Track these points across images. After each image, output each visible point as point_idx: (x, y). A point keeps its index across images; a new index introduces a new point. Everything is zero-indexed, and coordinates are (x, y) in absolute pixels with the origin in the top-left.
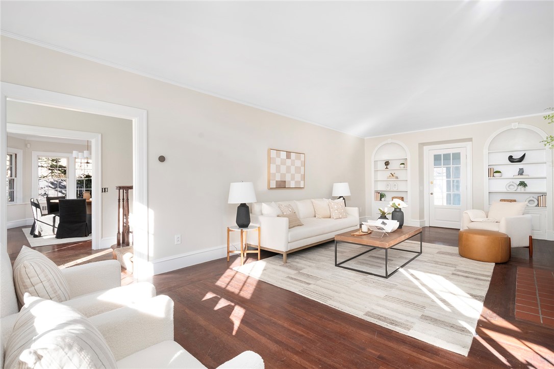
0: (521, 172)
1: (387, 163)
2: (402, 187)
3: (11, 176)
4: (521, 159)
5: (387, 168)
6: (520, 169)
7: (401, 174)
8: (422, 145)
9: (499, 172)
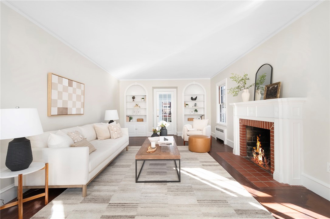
0: (195, 105)
1: (134, 98)
2: (142, 113)
4: (195, 99)
5: (134, 101)
6: (196, 104)
7: (142, 105)
8: (154, 88)
9: (188, 105)
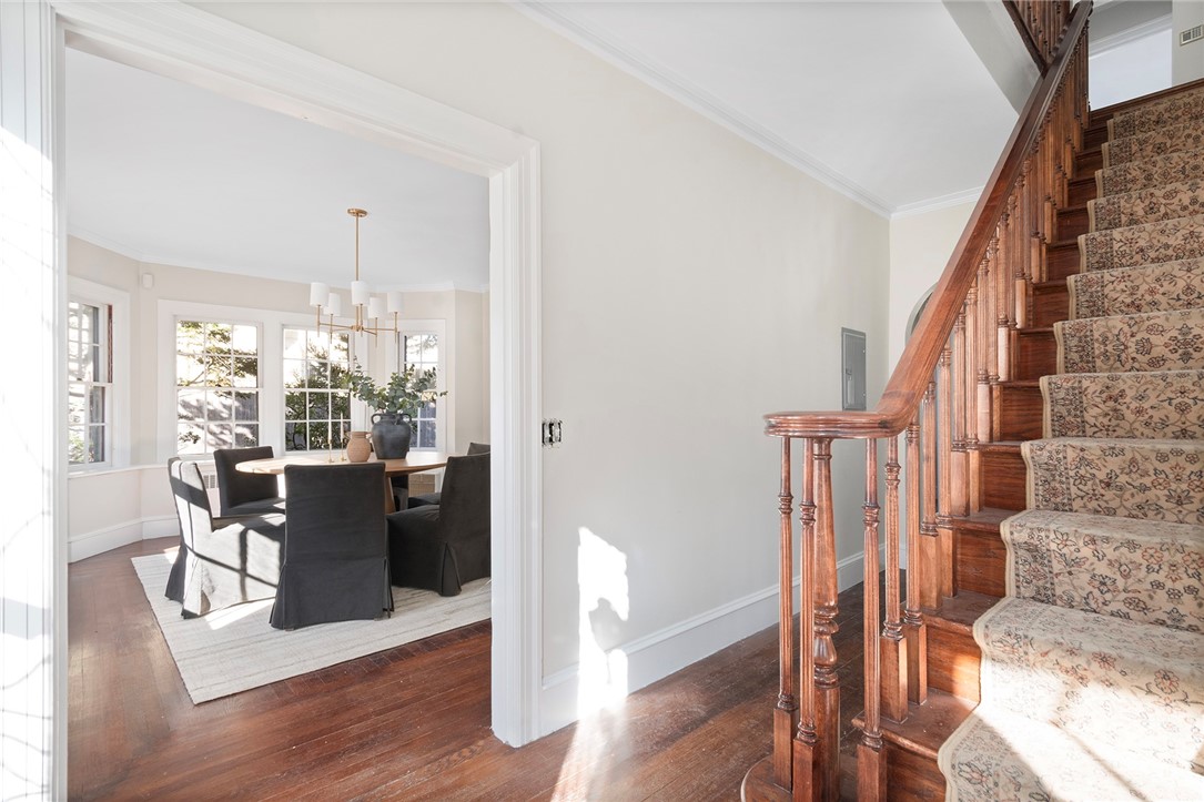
3: (96, 379)
